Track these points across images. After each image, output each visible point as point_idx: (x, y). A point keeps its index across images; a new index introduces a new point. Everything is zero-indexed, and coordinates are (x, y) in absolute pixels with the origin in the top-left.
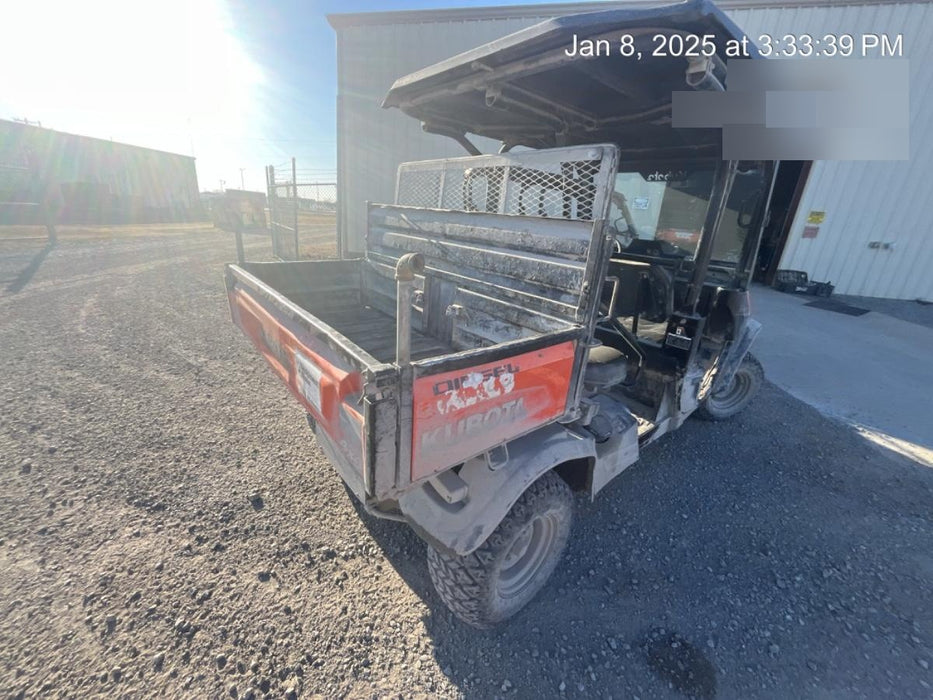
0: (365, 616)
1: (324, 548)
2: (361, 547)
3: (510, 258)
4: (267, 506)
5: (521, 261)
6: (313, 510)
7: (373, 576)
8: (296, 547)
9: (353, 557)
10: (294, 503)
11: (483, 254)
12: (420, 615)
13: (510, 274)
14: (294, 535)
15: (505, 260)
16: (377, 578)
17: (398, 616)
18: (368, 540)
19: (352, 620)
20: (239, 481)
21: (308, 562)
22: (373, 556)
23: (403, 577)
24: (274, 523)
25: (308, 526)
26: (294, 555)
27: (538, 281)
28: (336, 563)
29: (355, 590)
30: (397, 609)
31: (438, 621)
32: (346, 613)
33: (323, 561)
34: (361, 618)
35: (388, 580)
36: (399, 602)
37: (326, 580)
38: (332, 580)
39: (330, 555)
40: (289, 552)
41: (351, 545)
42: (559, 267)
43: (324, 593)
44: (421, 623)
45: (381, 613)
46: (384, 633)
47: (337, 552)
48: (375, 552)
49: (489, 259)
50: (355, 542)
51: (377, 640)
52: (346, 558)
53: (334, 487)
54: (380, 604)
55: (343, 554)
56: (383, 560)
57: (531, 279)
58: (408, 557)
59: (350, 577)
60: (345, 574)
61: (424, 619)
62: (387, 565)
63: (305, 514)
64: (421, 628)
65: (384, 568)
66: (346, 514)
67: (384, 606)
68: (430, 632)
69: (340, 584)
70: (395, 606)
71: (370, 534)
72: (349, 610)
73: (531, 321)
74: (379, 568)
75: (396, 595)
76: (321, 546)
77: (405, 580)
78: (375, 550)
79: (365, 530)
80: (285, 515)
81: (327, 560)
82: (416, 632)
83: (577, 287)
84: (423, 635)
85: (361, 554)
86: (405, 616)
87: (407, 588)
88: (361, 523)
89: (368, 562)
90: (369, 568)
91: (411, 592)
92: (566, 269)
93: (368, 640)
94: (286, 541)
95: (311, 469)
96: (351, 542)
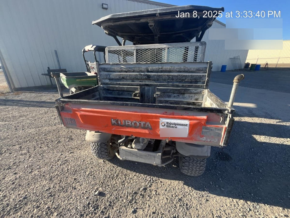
0: (172, 195)
1: (141, 189)
2: (150, 181)
3: (179, 75)
4: (106, 192)
5: (184, 75)
6: (124, 182)
7: (162, 185)
8: (133, 195)
9: (151, 185)
10: (114, 185)
11: (168, 75)
12: (182, 184)
13: (180, 79)
14: (128, 193)
15: (177, 76)
16: (163, 184)
17: (179, 189)
18: (150, 177)
19: (171, 199)
20: (83, 193)
21: (142, 196)
22: (156, 180)
23: (169, 179)
24: (116, 195)
25: (129, 187)
26: (135, 198)
27: (191, 80)
28: (149, 190)
29: (163, 192)
30: (177, 187)
31: (187, 182)
32: (168, 199)
33: (145, 192)
34: (172, 197)
35: (166, 183)
36: (175, 185)
37: (152, 196)
38: (154, 195)
39: (145, 189)
40: (133, 199)
41: (147, 182)
42: (198, 75)
43: (156, 200)
44: (185, 186)
45: (175, 191)
46: (181, 195)
47: (146, 187)
48: (155, 179)
49: (170, 77)
50: (147, 180)
51: (182, 198)
52: (150, 187)
53: (121, 171)
54: (172, 189)
55: (148, 186)
56: (159, 179)
57: (188, 80)
58: (164, 174)
59: (157, 190)
60: (155, 191)
61: (184, 184)
62: (161, 180)
63: (123, 185)
64: (186, 187)
65: (162, 181)
66: (135, 175)
67: (173, 189)
68: (189, 186)
69: (157, 194)
70: (175, 187)
71: (148, 176)
72: (167, 198)
73: (189, 91)
74: (161, 182)
75: (172, 184)
76: (139, 189)
77: (170, 180)
78: (155, 178)
79: (146, 176)
80: (116, 190)
81: (146, 191)
82: (186, 188)
83: (204, 80)
84: (188, 188)
85: (153, 182)
86: (180, 187)
87: (172, 181)
88: (142, 175)
89: (157, 183)
90: (159, 184)
91: (175, 181)
92: (200, 75)
93: (180, 200)
94: (127, 196)
95: (106, 171)
96: (146, 182)
